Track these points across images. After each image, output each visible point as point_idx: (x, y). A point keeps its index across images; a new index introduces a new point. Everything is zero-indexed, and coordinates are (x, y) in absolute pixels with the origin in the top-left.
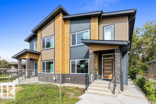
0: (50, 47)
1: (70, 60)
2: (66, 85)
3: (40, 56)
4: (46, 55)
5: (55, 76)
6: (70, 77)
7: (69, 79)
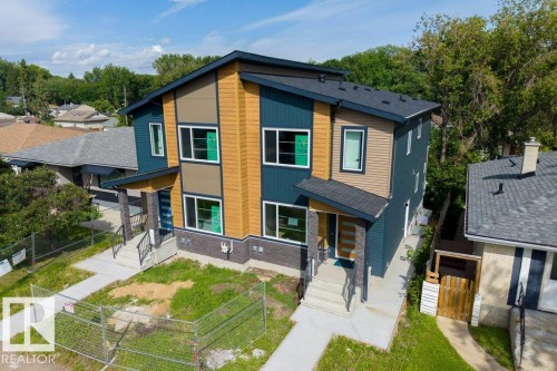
0: (206, 158)
1: (262, 199)
2: (253, 263)
3: (179, 177)
4: (195, 179)
5: (228, 244)
6: (263, 245)
7: (261, 249)
